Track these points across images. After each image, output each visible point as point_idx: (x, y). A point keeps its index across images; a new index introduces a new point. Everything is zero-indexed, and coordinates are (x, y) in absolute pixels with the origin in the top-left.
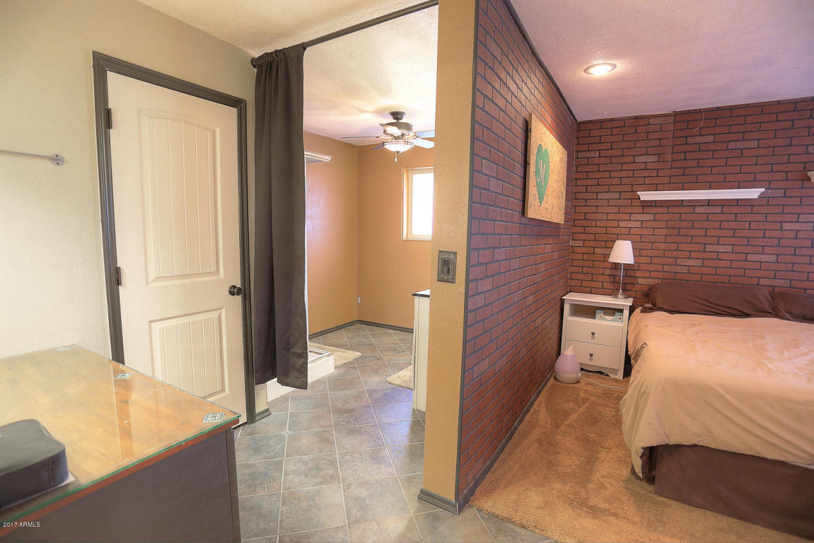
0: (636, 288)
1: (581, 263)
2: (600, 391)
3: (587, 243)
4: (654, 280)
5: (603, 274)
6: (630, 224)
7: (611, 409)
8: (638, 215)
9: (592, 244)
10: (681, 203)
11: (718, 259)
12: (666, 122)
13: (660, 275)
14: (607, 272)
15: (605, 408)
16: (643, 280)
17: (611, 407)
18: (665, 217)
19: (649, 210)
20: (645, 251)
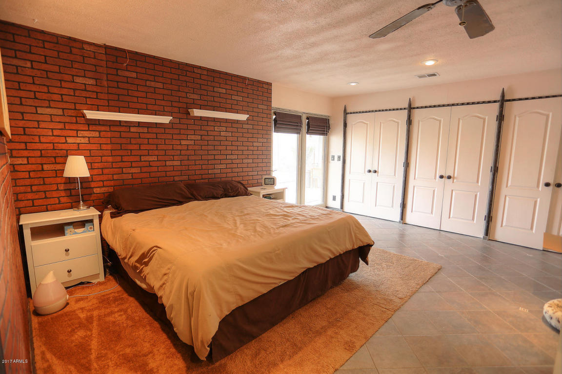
0: (93, 197)
1: (28, 182)
2: (95, 301)
3: (32, 160)
4: (107, 189)
5: (58, 189)
6: (78, 140)
7: (119, 314)
8: (85, 132)
9: (39, 160)
10: (119, 123)
11: (150, 166)
12: (99, 52)
13: (112, 183)
14: (62, 187)
15: (113, 316)
16: (98, 189)
17: (118, 311)
18: (109, 135)
19: (94, 128)
20: (96, 164)
